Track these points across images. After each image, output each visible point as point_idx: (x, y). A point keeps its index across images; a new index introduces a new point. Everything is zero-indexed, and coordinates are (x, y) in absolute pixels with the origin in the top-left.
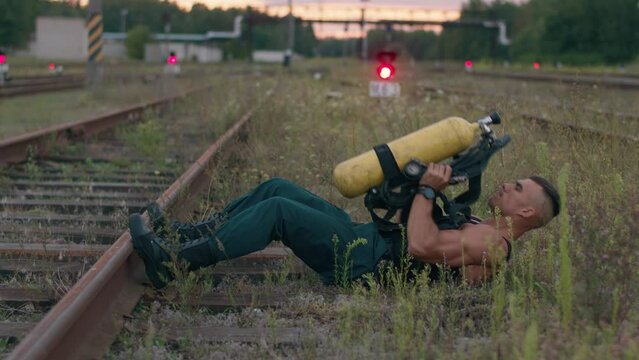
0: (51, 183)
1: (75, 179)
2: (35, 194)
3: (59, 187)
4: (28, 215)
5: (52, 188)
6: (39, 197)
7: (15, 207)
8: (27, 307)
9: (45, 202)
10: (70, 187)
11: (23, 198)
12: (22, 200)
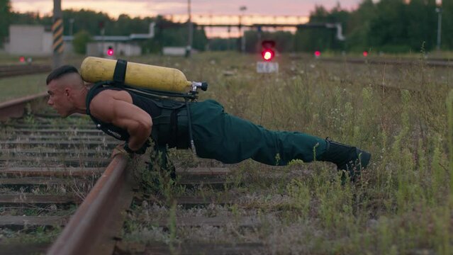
0: (44, 130)
1: (61, 128)
2: (36, 137)
3: (51, 133)
4: (34, 150)
5: (47, 133)
6: (39, 139)
7: (24, 145)
8: (52, 207)
9: (44, 142)
10: (60, 133)
11: (27, 140)
12: (27, 141)
